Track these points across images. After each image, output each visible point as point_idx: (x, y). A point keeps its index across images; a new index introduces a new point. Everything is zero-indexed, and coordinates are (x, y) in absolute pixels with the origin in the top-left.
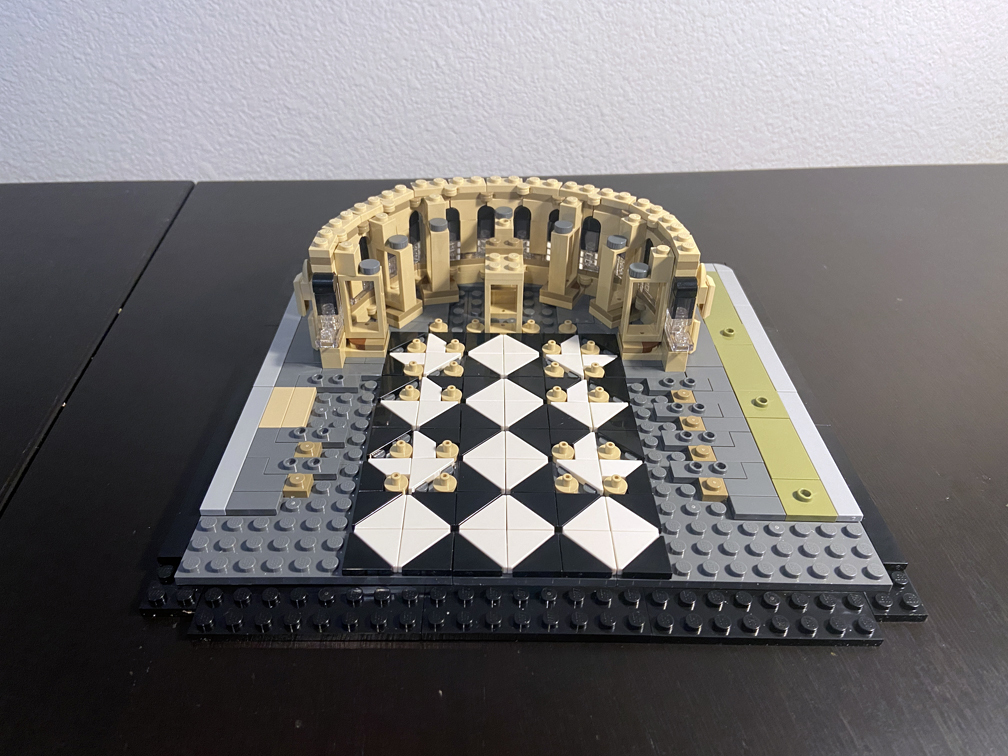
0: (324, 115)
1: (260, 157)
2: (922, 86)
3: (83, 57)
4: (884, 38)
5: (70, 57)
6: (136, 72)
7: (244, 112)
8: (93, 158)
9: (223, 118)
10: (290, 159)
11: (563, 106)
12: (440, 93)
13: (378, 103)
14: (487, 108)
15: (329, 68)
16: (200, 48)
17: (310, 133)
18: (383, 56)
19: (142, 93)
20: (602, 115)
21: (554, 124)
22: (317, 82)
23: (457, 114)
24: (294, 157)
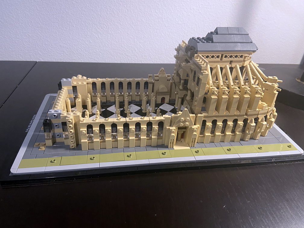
0: (70, 48)
1: (54, 57)
3: (12, 33)
7: (50, 46)
8: (13, 56)
9: (45, 47)
10: (61, 58)
11: (126, 48)
12: (97, 44)
13: (82, 45)
14: (108, 48)
15: (70, 37)
16: (40, 32)
17: (66, 52)
18: (83, 35)
19: (26, 41)
20: (135, 50)
21: (124, 52)
22: (68, 40)
23: (101, 48)
24: (62, 57)
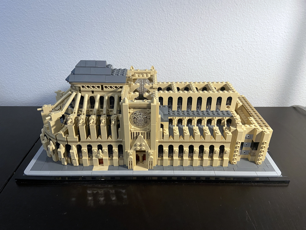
2: (252, 86)
4: (240, 75)
5: (34, 76)
6: (50, 80)
